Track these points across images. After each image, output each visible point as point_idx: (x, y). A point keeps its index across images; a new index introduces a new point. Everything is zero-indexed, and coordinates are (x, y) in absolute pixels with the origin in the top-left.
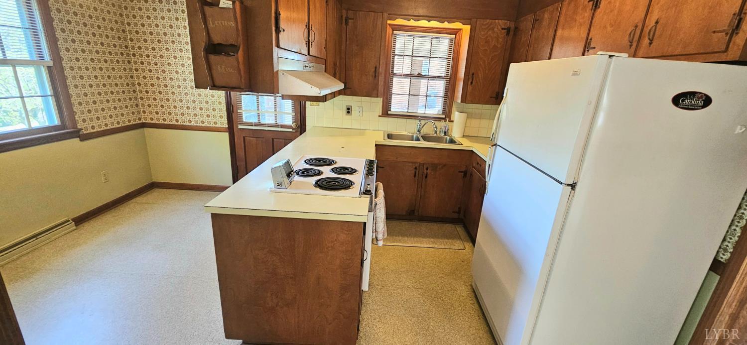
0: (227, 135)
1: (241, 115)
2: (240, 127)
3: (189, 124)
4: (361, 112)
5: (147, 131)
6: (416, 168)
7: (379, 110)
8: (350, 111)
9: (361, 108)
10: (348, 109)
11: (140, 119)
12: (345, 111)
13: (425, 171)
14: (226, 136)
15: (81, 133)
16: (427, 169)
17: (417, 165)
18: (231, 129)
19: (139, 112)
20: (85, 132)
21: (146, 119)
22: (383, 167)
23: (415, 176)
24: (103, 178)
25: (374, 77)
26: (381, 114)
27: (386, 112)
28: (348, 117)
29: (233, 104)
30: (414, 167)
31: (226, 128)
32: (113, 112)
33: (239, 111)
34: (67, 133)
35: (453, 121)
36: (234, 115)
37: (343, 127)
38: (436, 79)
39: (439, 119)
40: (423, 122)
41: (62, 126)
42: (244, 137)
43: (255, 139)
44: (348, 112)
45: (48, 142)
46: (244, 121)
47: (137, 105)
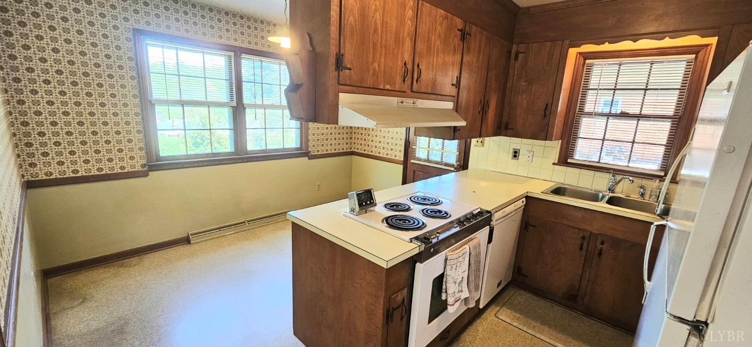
0: (402, 166)
1: (414, 150)
2: (412, 161)
3: (378, 155)
4: (531, 158)
5: (354, 157)
6: (583, 238)
7: (555, 156)
8: (517, 155)
9: (532, 153)
10: (516, 152)
11: (351, 148)
12: (511, 154)
13: (599, 246)
14: (400, 168)
15: (310, 154)
16: (602, 243)
17: (587, 235)
18: (405, 163)
19: (351, 143)
20: (312, 154)
21: (355, 148)
22: (535, 227)
23: (581, 248)
24: (317, 187)
25: (543, 116)
26: (556, 162)
27: (565, 159)
28: (515, 161)
29: (410, 140)
30: (582, 236)
31: (401, 161)
32: (333, 142)
33: (413, 147)
34: (301, 153)
35: (677, 183)
36: (409, 150)
37: (507, 172)
38: (652, 119)
39: (651, 176)
40: (619, 177)
41: (300, 148)
42: (414, 171)
43: (422, 173)
44: (515, 156)
45: (290, 158)
46: (417, 156)
47: (351, 138)
